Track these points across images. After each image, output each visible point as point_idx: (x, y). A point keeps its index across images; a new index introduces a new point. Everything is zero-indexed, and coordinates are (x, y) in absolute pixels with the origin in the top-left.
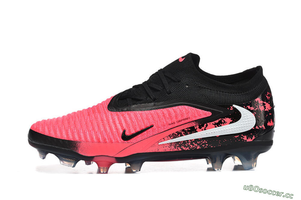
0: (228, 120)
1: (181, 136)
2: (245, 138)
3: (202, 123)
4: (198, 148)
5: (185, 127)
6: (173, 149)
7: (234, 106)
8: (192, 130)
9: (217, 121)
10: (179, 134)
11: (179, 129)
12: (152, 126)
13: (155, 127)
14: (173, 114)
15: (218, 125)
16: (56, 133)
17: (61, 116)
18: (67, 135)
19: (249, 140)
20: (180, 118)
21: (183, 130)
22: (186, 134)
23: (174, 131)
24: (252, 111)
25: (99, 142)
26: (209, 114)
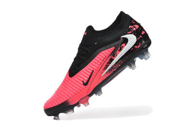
0: (123, 45)
1: (108, 66)
2: (136, 47)
3: (114, 54)
4: (119, 65)
5: (107, 61)
6: (109, 74)
7: (122, 37)
8: (111, 60)
9: (119, 49)
10: (107, 66)
11: (105, 64)
12: (93, 71)
13: (95, 71)
14: (98, 59)
15: (121, 50)
16: (55, 103)
17: (53, 94)
18: (60, 101)
19: (139, 46)
20: (102, 59)
21: (108, 63)
22: (110, 64)
23: (104, 66)
24: (131, 34)
25: (76, 94)
26: (113, 48)
